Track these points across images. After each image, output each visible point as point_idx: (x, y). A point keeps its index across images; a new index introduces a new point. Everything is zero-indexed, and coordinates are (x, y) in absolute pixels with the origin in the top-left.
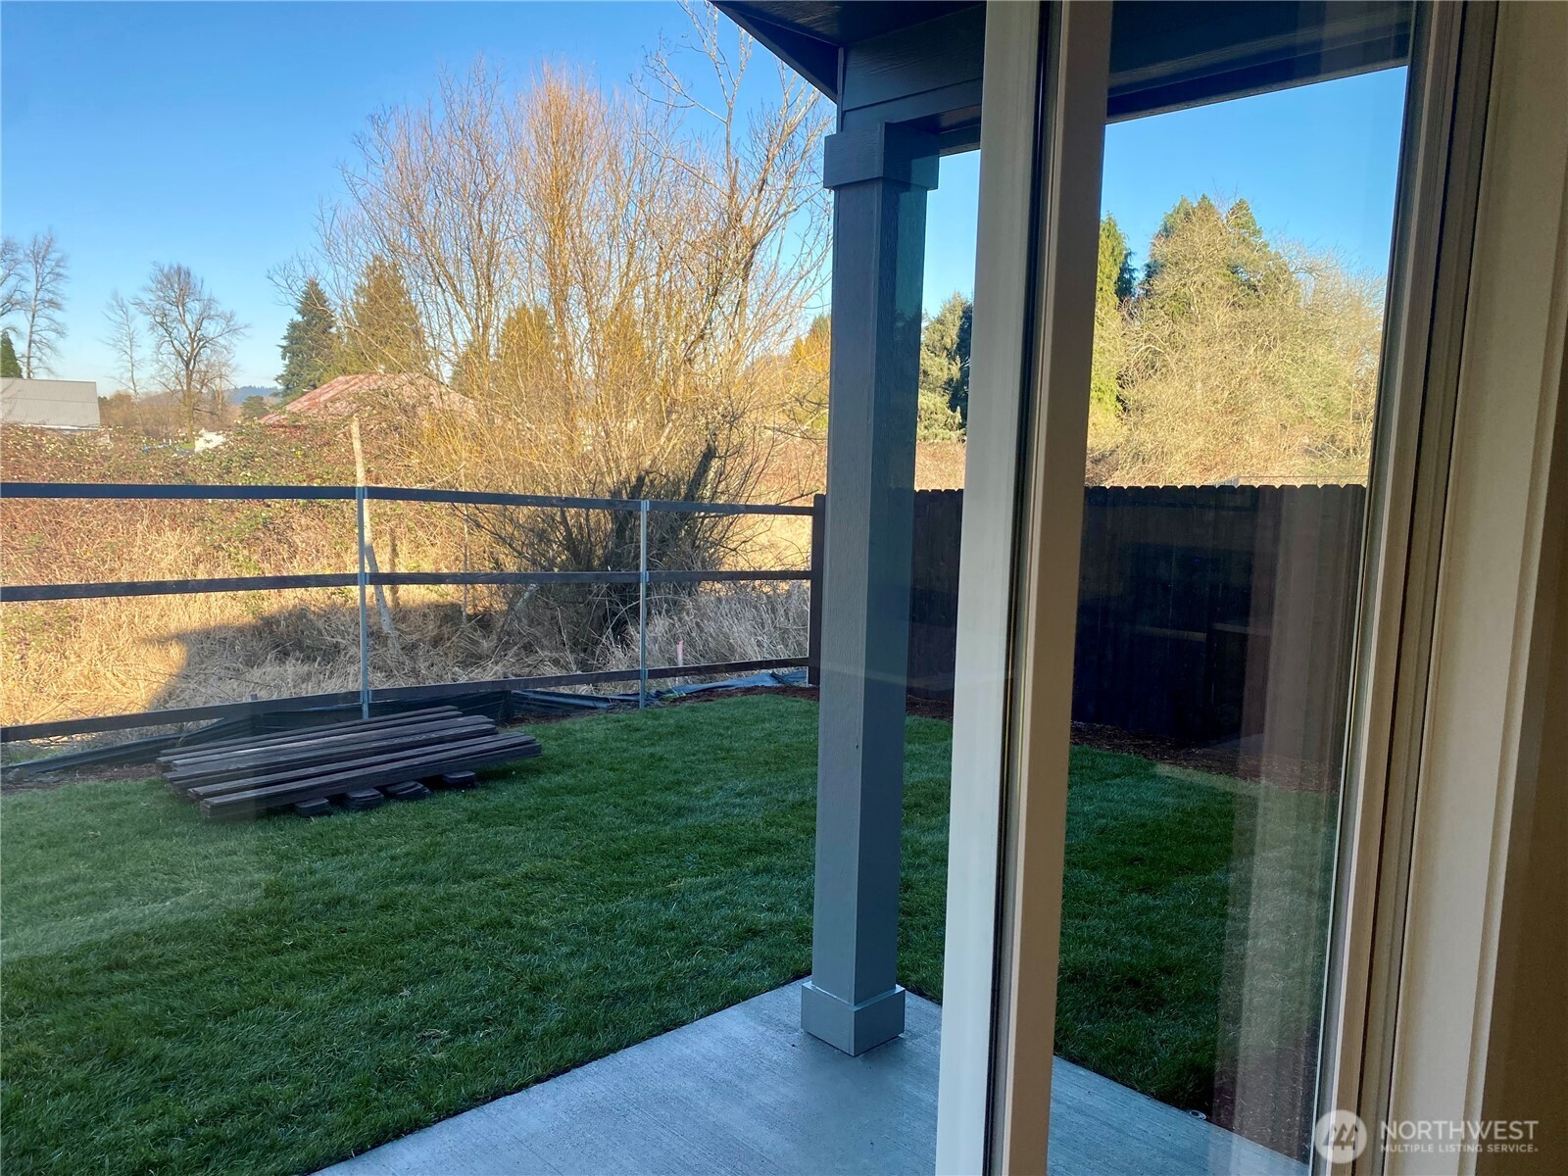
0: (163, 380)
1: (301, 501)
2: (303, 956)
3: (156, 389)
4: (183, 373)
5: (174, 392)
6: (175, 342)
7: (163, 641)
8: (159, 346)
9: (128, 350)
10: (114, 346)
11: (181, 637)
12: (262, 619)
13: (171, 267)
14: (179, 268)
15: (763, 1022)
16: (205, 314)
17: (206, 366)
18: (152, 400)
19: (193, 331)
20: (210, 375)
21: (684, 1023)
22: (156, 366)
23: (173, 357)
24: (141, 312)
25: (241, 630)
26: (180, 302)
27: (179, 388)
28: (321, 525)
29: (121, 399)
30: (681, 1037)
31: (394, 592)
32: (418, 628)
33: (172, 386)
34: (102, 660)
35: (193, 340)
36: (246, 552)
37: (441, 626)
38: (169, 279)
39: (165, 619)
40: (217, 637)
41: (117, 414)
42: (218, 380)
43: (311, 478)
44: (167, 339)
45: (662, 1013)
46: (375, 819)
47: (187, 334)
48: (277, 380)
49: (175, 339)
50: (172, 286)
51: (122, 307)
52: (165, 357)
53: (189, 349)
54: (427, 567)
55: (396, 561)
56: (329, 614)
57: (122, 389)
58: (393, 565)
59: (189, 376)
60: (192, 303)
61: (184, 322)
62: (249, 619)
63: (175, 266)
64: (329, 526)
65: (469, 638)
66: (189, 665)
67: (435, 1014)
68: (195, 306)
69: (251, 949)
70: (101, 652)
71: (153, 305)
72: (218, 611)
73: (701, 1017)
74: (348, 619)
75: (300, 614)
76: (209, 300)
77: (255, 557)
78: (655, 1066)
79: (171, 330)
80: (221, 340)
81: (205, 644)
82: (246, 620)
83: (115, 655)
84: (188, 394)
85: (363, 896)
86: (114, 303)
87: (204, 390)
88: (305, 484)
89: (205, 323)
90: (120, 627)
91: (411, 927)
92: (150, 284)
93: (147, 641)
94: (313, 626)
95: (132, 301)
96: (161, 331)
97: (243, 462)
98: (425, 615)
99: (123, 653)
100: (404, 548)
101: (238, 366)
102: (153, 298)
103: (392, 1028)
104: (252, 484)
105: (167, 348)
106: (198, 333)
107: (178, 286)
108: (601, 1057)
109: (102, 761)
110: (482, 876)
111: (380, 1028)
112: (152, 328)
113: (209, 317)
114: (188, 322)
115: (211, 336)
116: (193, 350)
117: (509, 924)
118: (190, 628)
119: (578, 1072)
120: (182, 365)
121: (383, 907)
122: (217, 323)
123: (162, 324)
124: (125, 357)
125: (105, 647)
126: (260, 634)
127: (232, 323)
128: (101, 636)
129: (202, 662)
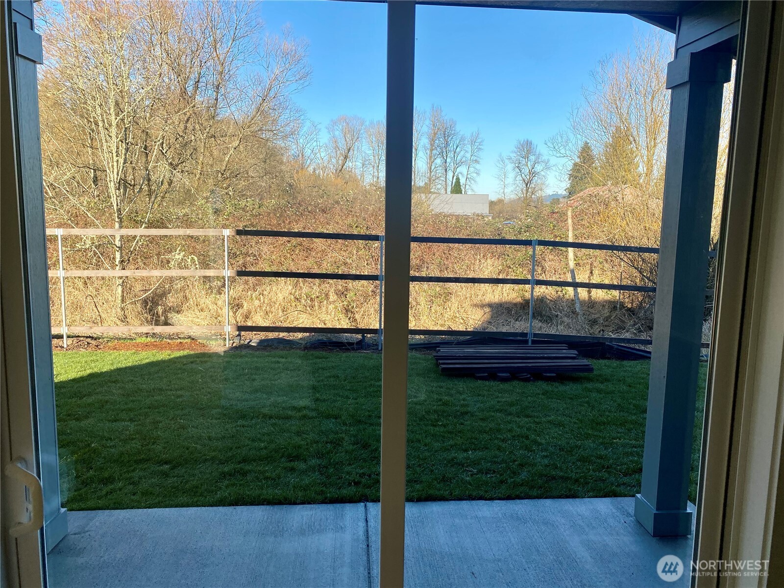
0: (516, 193)
1: (550, 248)
2: (442, 429)
3: (513, 197)
4: (525, 189)
5: (520, 198)
6: (523, 175)
7: (482, 306)
8: (516, 177)
9: (503, 180)
10: (498, 178)
11: (490, 305)
12: (525, 300)
13: (524, 141)
14: (528, 141)
15: (617, 508)
16: (537, 161)
17: (535, 185)
18: (512, 202)
19: (531, 169)
20: (536, 189)
21: (578, 497)
22: (514, 186)
23: (521, 182)
24: (510, 162)
25: (515, 304)
26: (526, 157)
27: (522, 196)
28: (558, 259)
29: (500, 201)
30: (573, 503)
31: (589, 292)
32: (599, 312)
33: (520, 195)
34: (458, 311)
35: (530, 174)
36: (521, 270)
37: (611, 312)
38: (523, 147)
39: (484, 297)
40: (505, 307)
41: (497, 208)
42: (540, 192)
43: (556, 236)
44: (520, 174)
45: (570, 490)
46: (502, 386)
47: (528, 170)
48: (565, 190)
49: (523, 173)
50: (524, 149)
51: (502, 161)
52: (518, 182)
53: (528, 178)
54: (607, 282)
55: (591, 278)
56: (556, 302)
57: (500, 197)
58: (590, 280)
59: (527, 190)
60: (531, 157)
61: (527, 165)
62: (519, 300)
63: (526, 140)
64: (562, 259)
65: (620, 318)
66: (492, 317)
67: (475, 463)
68: (532, 158)
69: (426, 422)
70: (458, 308)
71: (515, 159)
72: (506, 295)
73: (589, 497)
74: (565, 304)
75: (542, 300)
76: (539, 154)
77: (524, 272)
78: (552, 510)
79: (521, 169)
80: (542, 173)
81: (500, 310)
82: (518, 300)
83: (463, 310)
84: (526, 198)
85: (477, 414)
86: (500, 160)
87: (533, 196)
88: (552, 240)
89: (536, 166)
90: (467, 298)
91: (488, 429)
92: (516, 150)
93: (476, 305)
94: (547, 305)
95: (507, 158)
96: (517, 170)
97: (526, 229)
98: (603, 306)
99: (466, 310)
100: (596, 272)
101: (548, 184)
102: (515, 156)
103: (456, 463)
104: (529, 239)
105: (519, 178)
106: (533, 170)
107: (527, 149)
108: (531, 499)
109: (424, 348)
110: (531, 417)
111: (452, 462)
112: (514, 169)
113: (538, 163)
114: (529, 165)
115: (538, 171)
116: (530, 178)
117: (527, 438)
118: (494, 301)
119: (518, 501)
120: (524, 185)
121: (482, 420)
122: (541, 165)
123: (518, 167)
124: (502, 183)
125: (460, 306)
126: (524, 307)
127: (548, 164)
128: (459, 302)
129: (498, 317)
